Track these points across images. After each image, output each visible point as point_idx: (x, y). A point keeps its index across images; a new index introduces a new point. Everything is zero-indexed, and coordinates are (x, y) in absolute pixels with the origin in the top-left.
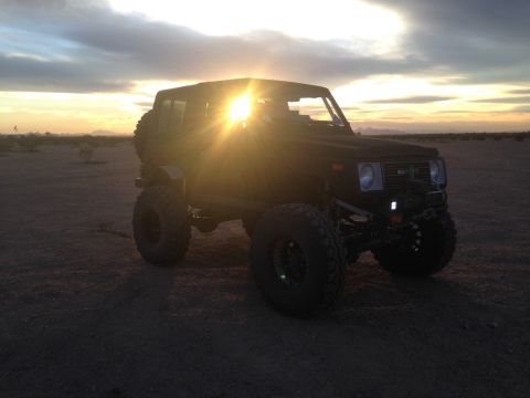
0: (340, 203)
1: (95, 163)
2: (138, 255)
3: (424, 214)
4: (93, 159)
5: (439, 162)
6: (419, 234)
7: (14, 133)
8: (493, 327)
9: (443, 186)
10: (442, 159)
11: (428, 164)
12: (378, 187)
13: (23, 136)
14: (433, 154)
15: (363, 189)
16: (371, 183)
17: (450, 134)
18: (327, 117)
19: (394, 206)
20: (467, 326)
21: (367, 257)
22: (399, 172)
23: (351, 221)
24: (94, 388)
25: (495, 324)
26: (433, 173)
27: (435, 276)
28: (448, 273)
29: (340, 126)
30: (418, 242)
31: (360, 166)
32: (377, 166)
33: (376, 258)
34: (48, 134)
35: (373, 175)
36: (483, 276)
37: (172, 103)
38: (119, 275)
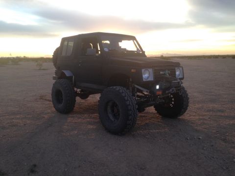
0: (136, 86)
1: (43, 69)
2: (54, 109)
3: (171, 90)
4: (42, 68)
5: (181, 69)
6: (173, 99)
7: (10, 56)
8: (199, 139)
9: (182, 79)
10: (182, 67)
11: (175, 69)
12: (151, 79)
13: (14, 58)
14: (178, 65)
15: (144, 80)
16: (148, 78)
17: (204, 56)
19: (158, 87)
20: (188, 138)
21: (152, 109)
22: (161, 73)
23: (144, 94)
24: (26, 164)
25: (201, 138)
26: (177, 73)
27: (181, 117)
28: (186, 116)
30: (173, 103)
31: (143, 70)
32: (151, 70)
33: (156, 110)
34: (24, 57)
35: (149, 74)
36: (201, 117)
37: (68, 43)
38: (44, 117)
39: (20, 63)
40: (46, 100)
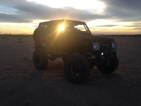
0: (88, 53)
1: (23, 42)
2: (34, 67)
3: (110, 56)
5: (114, 42)
6: (109, 61)
8: (128, 86)
11: (111, 43)
12: (98, 49)
13: (3, 35)
14: (113, 40)
15: (94, 50)
16: (96, 48)
18: (85, 30)
19: (102, 54)
21: (95, 68)
22: (104, 45)
23: (91, 58)
25: (129, 86)
26: (113, 45)
27: (113, 73)
29: (88, 33)
30: (109, 64)
31: (94, 43)
32: (98, 43)
33: (97, 68)
34: (10, 34)
35: (97, 46)
36: (125, 73)
37: (43, 26)
38: (29, 72)
39: (7, 38)
40: (28, 61)
